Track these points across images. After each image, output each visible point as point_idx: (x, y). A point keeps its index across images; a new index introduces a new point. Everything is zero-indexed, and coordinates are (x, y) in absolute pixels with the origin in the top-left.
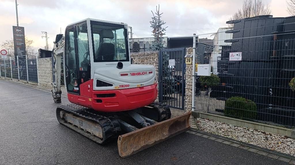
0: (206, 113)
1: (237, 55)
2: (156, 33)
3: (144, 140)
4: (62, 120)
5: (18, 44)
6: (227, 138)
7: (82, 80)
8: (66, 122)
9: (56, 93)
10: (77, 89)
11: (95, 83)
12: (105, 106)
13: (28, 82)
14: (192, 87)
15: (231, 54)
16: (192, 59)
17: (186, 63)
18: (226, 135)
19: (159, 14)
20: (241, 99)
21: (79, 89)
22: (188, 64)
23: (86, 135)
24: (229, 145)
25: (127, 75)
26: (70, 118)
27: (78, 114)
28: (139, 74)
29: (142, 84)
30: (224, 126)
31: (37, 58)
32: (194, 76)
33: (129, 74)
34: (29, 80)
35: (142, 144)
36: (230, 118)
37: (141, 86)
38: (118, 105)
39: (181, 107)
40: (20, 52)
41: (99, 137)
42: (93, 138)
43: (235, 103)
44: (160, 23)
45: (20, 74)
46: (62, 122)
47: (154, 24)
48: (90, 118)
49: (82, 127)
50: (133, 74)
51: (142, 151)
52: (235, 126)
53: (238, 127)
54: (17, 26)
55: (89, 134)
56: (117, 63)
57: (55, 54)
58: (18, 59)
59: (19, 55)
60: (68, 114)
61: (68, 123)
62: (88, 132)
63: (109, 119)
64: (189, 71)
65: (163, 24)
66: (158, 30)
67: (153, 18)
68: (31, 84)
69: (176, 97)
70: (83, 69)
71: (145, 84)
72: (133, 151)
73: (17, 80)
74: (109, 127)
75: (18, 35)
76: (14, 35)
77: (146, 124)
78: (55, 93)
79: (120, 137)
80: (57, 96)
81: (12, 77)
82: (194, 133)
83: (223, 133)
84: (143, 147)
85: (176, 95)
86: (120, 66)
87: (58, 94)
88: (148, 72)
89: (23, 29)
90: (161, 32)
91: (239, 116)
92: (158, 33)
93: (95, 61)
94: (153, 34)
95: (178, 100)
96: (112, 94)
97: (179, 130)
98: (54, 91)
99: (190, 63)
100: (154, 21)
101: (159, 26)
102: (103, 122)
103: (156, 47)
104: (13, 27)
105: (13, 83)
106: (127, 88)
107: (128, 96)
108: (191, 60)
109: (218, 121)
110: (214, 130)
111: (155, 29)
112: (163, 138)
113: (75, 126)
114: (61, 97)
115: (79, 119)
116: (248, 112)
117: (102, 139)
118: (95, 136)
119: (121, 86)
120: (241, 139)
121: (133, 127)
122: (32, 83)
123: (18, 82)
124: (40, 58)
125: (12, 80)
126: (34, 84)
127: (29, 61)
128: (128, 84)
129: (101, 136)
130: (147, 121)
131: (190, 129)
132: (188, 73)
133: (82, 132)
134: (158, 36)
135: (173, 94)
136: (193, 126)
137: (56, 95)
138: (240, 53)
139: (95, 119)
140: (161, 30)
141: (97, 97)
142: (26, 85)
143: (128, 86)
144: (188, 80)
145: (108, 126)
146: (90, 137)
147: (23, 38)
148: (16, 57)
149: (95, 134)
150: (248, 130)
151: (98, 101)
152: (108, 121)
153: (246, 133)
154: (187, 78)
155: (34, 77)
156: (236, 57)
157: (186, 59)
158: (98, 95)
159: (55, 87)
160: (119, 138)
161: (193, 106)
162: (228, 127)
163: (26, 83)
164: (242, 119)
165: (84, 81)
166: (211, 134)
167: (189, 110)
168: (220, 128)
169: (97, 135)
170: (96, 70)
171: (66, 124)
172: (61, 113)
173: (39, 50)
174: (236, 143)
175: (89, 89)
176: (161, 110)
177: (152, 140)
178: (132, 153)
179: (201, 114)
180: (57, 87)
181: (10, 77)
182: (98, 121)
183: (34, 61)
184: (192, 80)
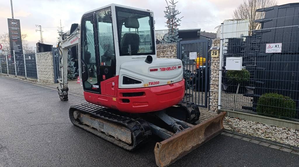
0: (233, 111)
1: (276, 46)
2: (170, 24)
3: (181, 146)
4: (76, 121)
5: (13, 38)
6: (270, 140)
7: (104, 76)
8: (81, 123)
9: (63, 90)
10: (97, 87)
11: (121, 80)
12: (133, 107)
13: (26, 78)
14: (218, 83)
15: (267, 45)
16: (219, 52)
17: (212, 56)
18: (267, 137)
19: (173, 3)
20: (276, 96)
21: (100, 87)
22: (214, 58)
23: (109, 139)
24: (279, 150)
25: (156, 70)
26: (86, 120)
27: (99, 115)
28: (169, 69)
29: (172, 80)
30: (259, 126)
31: (36, 53)
32: (221, 70)
33: (159, 70)
34: (27, 76)
35: (180, 151)
36: (265, 117)
37: (171, 83)
38: (147, 105)
39: (204, 105)
40: (16, 47)
41: (127, 142)
42: (118, 144)
43: (271, 100)
44: (175, 13)
45: (17, 70)
46: (77, 123)
47: (168, 14)
48: (116, 121)
49: (102, 130)
50: (163, 69)
51: (180, 159)
52: (272, 126)
53: (276, 127)
54: (12, 18)
55: (112, 138)
56: (146, 56)
57: (61, 47)
58: (14, 54)
59: (15, 49)
60: (84, 115)
61: (83, 125)
62: (110, 136)
63: (138, 122)
64: (215, 65)
65: (178, 14)
66: (172, 21)
67: (166, 7)
68: (29, 80)
69: (191, 93)
70: (104, 63)
71: (174, 80)
72: (172, 160)
73: (14, 76)
74: (140, 131)
75: (13, 28)
76: (9, 28)
77: (178, 126)
78: (61, 90)
79: (158, 145)
80: (63, 94)
81: (8, 73)
82: (231, 135)
83: (263, 135)
84: (180, 154)
85: (191, 91)
86: (149, 60)
87: (64, 92)
88: (177, 67)
89: (18, 21)
90: (175, 22)
91: (277, 115)
92: (173, 24)
93: (121, 54)
94: (168, 25)
95: (194, 96)
96: (140, 93)
97: (214, 132)
98: (60, 88)
99: (217, 56)
100: (169, 11)
101: (173, 16)
102: (132, 125)
103: (171, 39)
104: (8, 19)
105: (10, 79)
106: (157, 85)
107: (158, 94)
108: (217, 53)
109: (250, 120)
110: (250, 131)
111: (169, 20)
112: (200, 143)
113: (93, 128)
114: (67, 94)
115: (98, 120)
116: (288, 110)
117: (130, 145)
118: (120, 140)
119: (151, 83)
120: (287, 142)
121: (163, 130)
122: (31, 79)
123: (15, 78)
124: (39, 52)
125: (8, 75)
126: (33, 80)
127: (27, 56)
128: (157, 80)
129: (130, 141)
130: (178, 123)
131: (224, 130)
132: (213, 67)
133: (103, 136)
134: (172, 27)
135: (188, 90)
136: (226, 127)
137: (62, 92)
138: (280, 45)
139: (121, 122)
140: (176, 21)
141: (124, 96)
142: (24, 81)
143: (158, 83)
144: (213, 75)
145: (138, 130)
146: (115, 142)
147: (19, 31)
148: (12, 52)
149: (119, 138)
150: (289, 130)
151: (124, 101)
152: (138, 125)
153: (288, 134)
154: (212, 73)
155: (33, 73)
156: (274, 48)
157: (212, 51)
158: (124, 94)
159: (61, 84)
160: (156, 144)
161: (219, 104)
162: (265, 127)
163: (24, 79)
164: (280, 119)
165: (107, 78)
166: (250, 137)
167: (215, 108)
168: (256, 129)
169: (124, 140)
170: (122, 65)
171: (81, 126)
172: (75, 113)
173: (37, 44)
174: (285, 147)
175: (113, 86)
176: (190, 110)
177: (190, 145)
178: (171, 162)
179: (229, 113)
180: (63, 84)
181: (7, 73)
182: (126, 124)
183: (33, 55)
184: (219, 75)
